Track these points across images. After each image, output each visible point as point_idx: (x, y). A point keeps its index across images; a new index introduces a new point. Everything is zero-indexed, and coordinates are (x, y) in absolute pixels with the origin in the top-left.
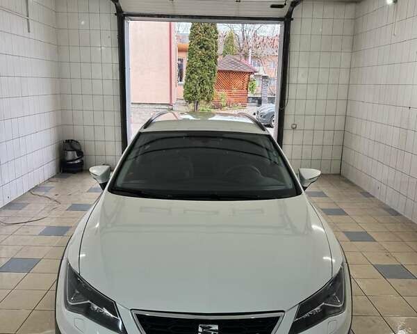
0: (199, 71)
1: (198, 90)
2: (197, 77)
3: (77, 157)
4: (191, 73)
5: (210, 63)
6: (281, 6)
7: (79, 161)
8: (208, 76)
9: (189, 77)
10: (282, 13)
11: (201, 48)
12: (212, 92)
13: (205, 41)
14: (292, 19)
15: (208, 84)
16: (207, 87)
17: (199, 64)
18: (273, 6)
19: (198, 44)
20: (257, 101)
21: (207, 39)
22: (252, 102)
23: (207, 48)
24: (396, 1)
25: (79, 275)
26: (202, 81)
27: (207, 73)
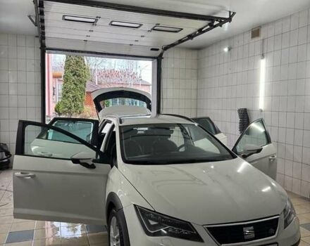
0: (73, 91)
1: (73, 105)
3: (5, 157)
4: (67, 92)
5: (81, 86)
7: (6, 160)
8: (80, 95)
10: (156, 54)
11: (73, 75)
12: (82, 107)
14: (163, 58)
15: (79, 101)
16: (79, 103)
17: (73, 86)
18: (152, 49)
19: (72, 72)
21: (78, 69)
23: (79, 76)
24: (229, 49)
25: (155, 211)
26: (75, 99)
27: (79, 93)
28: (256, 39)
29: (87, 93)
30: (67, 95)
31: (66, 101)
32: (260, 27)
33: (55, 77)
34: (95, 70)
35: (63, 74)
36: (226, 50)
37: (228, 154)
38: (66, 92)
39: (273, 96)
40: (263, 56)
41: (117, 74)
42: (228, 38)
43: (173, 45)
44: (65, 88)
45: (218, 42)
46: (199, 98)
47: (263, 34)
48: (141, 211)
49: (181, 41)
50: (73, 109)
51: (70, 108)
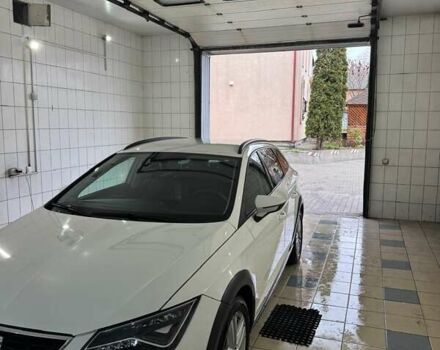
0: (323, 106)
1: (322, 125)
2: (320, 112)
4: (315, 108)
5: (336, 96)
6: (360, 25)
8: (334, 110)
9: (311, 113)
11: (327, 80)
13: (331, 73)
14: (378, 37)
15: (333, 119)
16: (332, 122)
17: (324, 97)
18: (350, 26)
19: (323, 77)
21: (333, 71)
23: (334, 81)
26: (326, 116)
27: (332, 108)
30: (314, 111)
38: (314, 106)
50: (323, 131)
51: (318, 130)
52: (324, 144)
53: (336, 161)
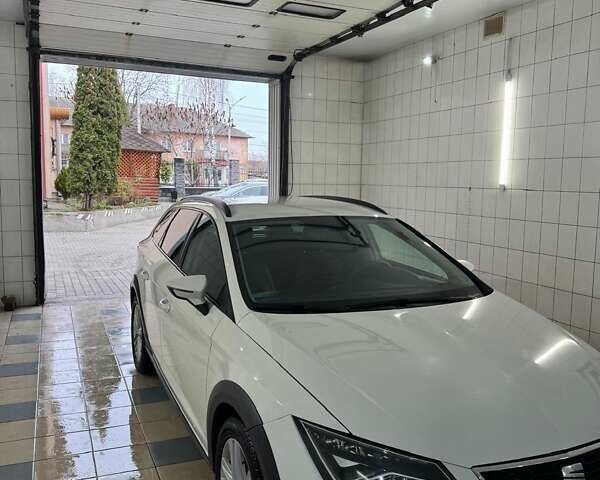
0: (94, 148)
1: (94, 175)
2: (90, 156)
4: (81, 150)
5: (110, 136)
6: (282, 58)
8: (109, 154)
10: (279, 67)
11: (94, 114)
12: (114, 180)
13: (102, 103)
14: (293, 77)
15: (108, 167)
16: (107, 172)
17: (93, 136)
18: (272, 58)
19: (91, 107)
20: (170, 194)
21: (104, 101)
22: (162, 196)
23: (105, 115)
24: (435, 61)
25: (350, 435)
26: (98, 163)
27: (106, 152)
28: (495, 38)
29: (124, 151)
30: (80, 155)
31: (80, 168)
32: (504, 12)
33: (54, 117)
34: (134, 106)
35: (71, 112)
36: (427, 61)
37: (471, 283)
38: (79, 149)
39: (532, 157)
40: (509, 74)
41: (184, 113)
42: (432, 37)
43: (317, 48)
44: (77, 140)
45: (411, 45)
46: (365, 161)
47: (510, 26)
48: (312, 431)
49: (336, 40)
50: (95, 184)
51: (88, 183)
52: (94, 203)
53: (110, 226)
